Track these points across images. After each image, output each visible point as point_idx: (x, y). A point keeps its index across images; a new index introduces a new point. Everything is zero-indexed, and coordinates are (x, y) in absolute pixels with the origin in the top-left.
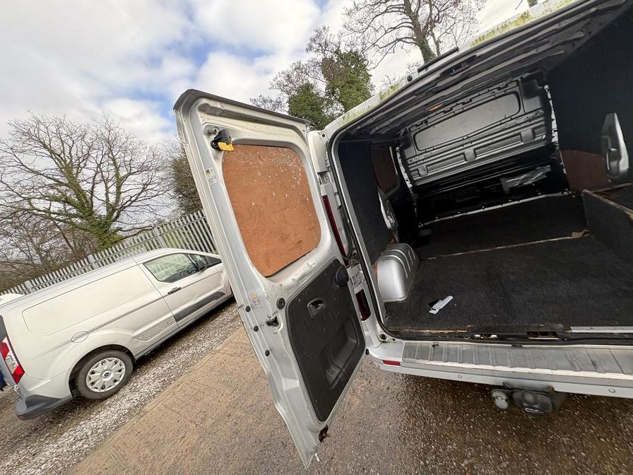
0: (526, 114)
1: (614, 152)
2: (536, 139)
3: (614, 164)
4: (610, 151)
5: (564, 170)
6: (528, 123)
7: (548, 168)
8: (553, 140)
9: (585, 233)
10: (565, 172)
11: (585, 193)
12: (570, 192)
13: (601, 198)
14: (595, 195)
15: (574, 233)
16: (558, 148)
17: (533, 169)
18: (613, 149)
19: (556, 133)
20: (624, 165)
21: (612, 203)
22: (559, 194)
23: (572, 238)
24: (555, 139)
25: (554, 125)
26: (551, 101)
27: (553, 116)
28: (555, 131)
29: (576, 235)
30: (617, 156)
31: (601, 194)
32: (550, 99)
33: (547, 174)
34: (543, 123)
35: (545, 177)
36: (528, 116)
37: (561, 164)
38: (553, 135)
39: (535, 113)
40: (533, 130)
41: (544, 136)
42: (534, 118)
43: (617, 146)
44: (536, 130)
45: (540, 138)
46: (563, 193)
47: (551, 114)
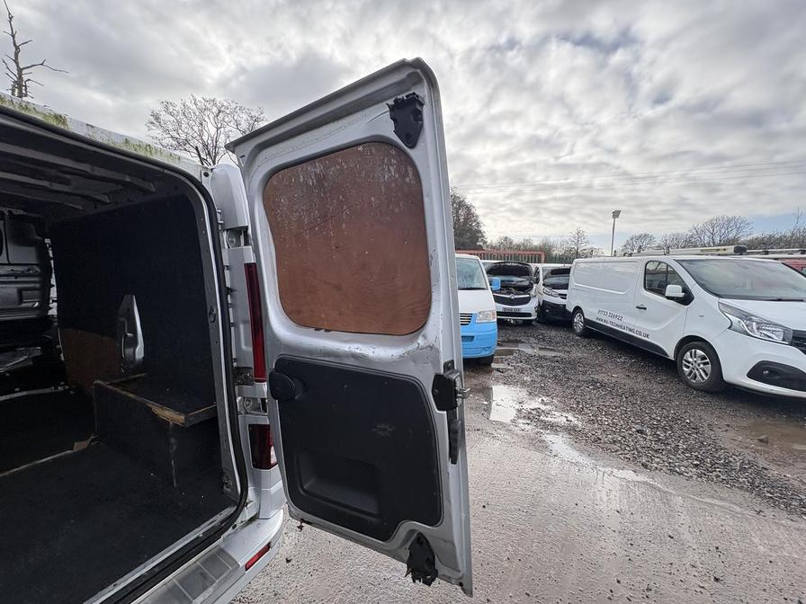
0: (10, 264)
1: (130, 338)
2: (24, 305)
3: (129, 351)
4: (126, 335)
5: (62, 355)
6: (13, 279)
7: (37, 351)
8: (50, 313)
9: (92, 441)
10: (63, 359)
11: (97, 385)
12: (67, 387)
13: (118, 390)
14: (110, 387)
15: (76, 444)
16: (56, 324)
17: (13, 349)
18: (129, 334)
19: (55, 304)
20: (139, 352)
21: (131, 395)
22: (51, 390)
23: (75, 450)
24: (53, 312)
25: (54, 293)
26: (52, 261)
27: (53, 281)
28: (53, 301)
29: (79, 446)
30: (134, 343)
31: (117, 385)
32: (51, 259)
33: (34, 359)
34: (38, 285)
35: (31, 363)
36: (15, 268)
37: (58, 347)
38: (51, 305)
39: (26, 268)
40: (20, 291)
41: (37, 304)
42: (23, 275)
43: (134, 331)
44: (24, 292)
45: (30, 305)
46: (56, 388)
47: (51, 277)
